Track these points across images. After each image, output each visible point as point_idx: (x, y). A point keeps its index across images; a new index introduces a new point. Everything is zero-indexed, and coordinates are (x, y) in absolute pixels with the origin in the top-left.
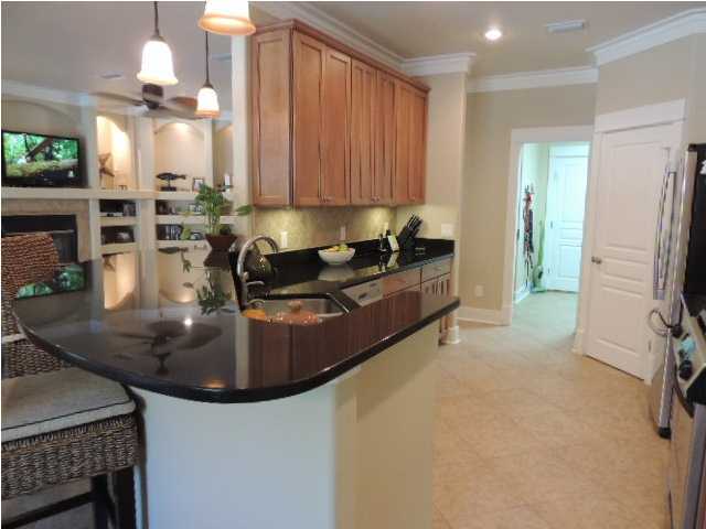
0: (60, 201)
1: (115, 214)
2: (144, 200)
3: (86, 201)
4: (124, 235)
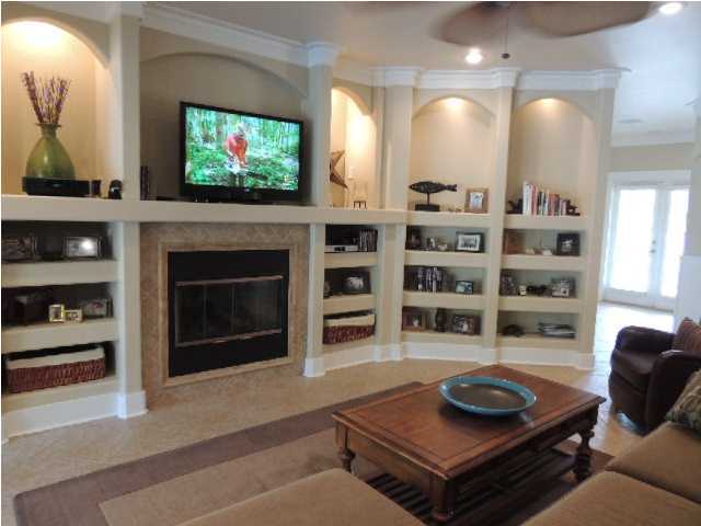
0: (267, 226)
1: (347, 248)
3: (306, 227)
4: (357, 282)
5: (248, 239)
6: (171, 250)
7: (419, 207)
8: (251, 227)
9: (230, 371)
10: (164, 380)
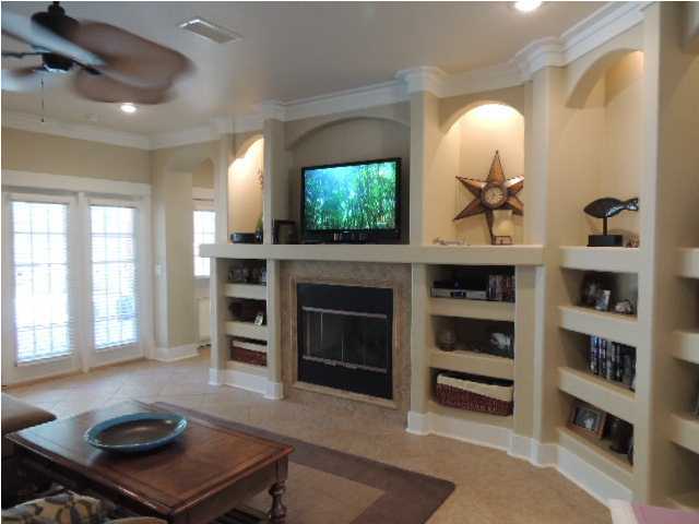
1: (469, 294)
2: (531, 268)
3: (408, 266)
4: (502, 340)
5: (352, 276)
6: (299, 281)
7: (594, 241)
8: (356, 265)
9: (338, 393)
10: (293, 382)
